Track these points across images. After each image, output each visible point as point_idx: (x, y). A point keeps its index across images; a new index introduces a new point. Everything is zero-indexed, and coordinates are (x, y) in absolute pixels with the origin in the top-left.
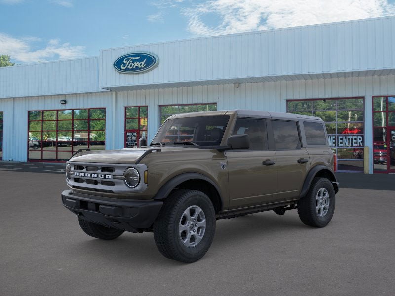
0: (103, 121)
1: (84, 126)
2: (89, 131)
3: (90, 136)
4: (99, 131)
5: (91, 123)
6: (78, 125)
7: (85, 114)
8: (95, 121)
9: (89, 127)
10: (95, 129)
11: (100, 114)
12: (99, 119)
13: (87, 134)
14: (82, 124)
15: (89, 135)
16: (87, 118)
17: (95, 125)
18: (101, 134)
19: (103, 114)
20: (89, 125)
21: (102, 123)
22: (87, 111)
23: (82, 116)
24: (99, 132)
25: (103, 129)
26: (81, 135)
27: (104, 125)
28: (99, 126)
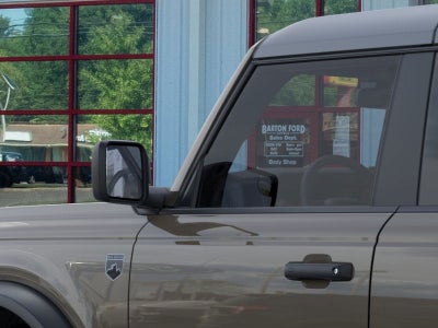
0: (142, 65)
1: (51, 90)
2: (75, 116)
3: (80, 138)
4: (124, 112)
5: (84, 73)
6: (17, 83)
7: (52, 31)
8: (101, 65)
9: (74, 95)
10: (105, 103)
11: (129, 29)
12: (123, 56)
13: (65, 128)
14: (38, 77)
15: (72, 133)
16: (65, 52)
17: (101, 85)
18: (136, 129)
19: (140, 31)
20: (75, 82)
21: (138, 76)
22: (66, 13)
23: (39, 39)
24: (122, 119)
25: (141, 106)
26: (33, 132)
27: (150, 85)
28: (124, 91)
